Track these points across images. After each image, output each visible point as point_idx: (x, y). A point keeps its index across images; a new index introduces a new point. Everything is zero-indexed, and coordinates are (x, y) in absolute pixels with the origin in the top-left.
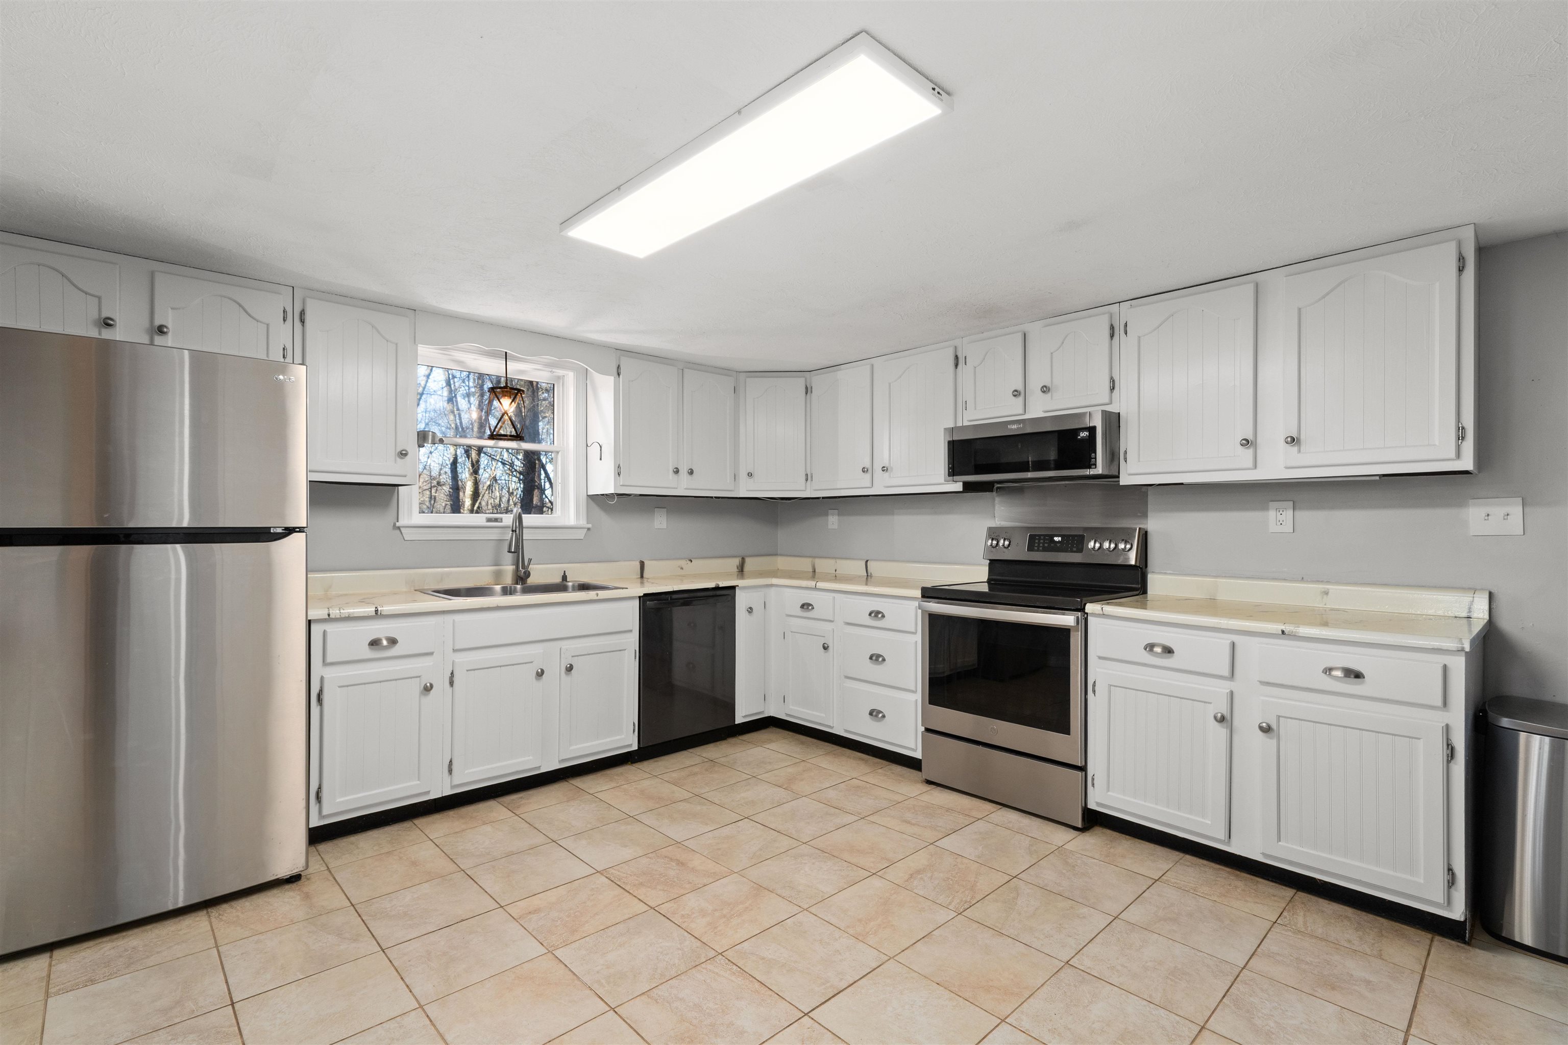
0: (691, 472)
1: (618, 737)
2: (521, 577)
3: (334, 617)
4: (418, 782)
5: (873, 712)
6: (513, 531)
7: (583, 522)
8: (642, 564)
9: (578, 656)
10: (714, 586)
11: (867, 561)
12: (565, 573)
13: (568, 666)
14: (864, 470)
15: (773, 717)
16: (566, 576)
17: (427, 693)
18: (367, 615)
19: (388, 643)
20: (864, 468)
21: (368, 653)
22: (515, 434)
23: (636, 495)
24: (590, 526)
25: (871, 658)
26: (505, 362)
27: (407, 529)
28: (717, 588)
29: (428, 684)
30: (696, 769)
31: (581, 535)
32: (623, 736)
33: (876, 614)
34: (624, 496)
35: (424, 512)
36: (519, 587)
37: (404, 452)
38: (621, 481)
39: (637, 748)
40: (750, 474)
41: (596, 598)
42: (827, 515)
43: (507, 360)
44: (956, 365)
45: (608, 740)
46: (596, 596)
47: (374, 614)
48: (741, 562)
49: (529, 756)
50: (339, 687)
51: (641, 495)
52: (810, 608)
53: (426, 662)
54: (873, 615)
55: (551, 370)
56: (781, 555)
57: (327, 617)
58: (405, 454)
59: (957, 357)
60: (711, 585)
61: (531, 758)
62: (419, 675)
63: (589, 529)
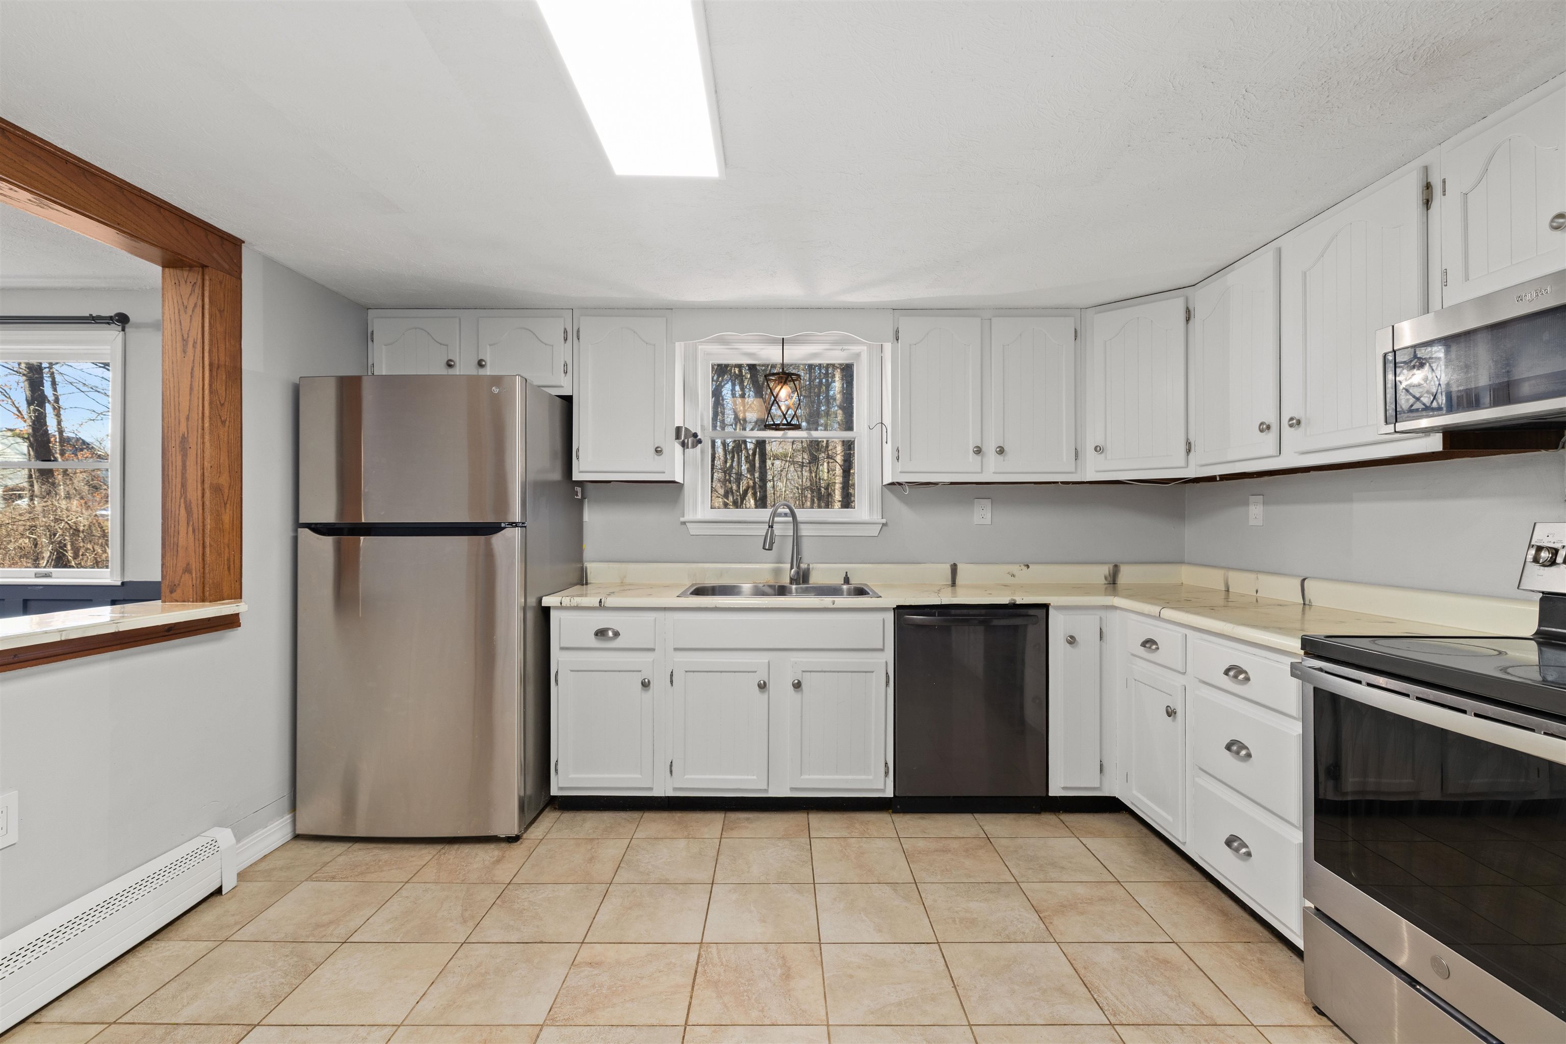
0: (1001, 451)
1: (863, 777)
2: (802, 577)
3: (565, 605)
4: (640, 776)
5: (1235, 841)
6: (769, 527)
7: (877, 518)
8: (954, 569)
9: (810, 672)
10: (1007, 603)
11: (1304, 580)
12: (846, 575)
13: (796, 681)
14: (1265, 428)
15: (1118, 799)
16: (848, 578)
17: (648, 688)
18: (592, 606)
19: (613, 634)
20: (1262, 424)
21: (593, 642)
22: (786, 423)
23: (944, 484)
24: (884, 521)
25: (1228, 747)
26: (782, 347)
27: (692, 524)
28: (1014, 606)
29: (646, 680)
30: (955, 844)
31: (874, 531)
32: (871, 777)
33: (1235, 672)
34: (930, 485)
35: (715, 508)
36: (794, 587)
37: (659, 449)
38: (900, 466)
39: (893, 796)
40: (1098, 448)
41: (831, 606)
42: (1247, 504)
43: (784, 344)
44: (1427, 203)
45: (850, 777)
46: (832, 604)
47: (598, 605)
48: (1111, 572)
49: (754, 775)
50: (571, 671)
51: (952, 483)
52: (1154, 647)
53: (648, 657)
54: (1232, 673)
55: (841, 347)
56: (1189, 563)
57: (560, 605)
58: (660, 450)
59: (1428, 186)
60: (1004, 600)
61: (755, 777)
62: (640, 670)
63: (883, 525)
